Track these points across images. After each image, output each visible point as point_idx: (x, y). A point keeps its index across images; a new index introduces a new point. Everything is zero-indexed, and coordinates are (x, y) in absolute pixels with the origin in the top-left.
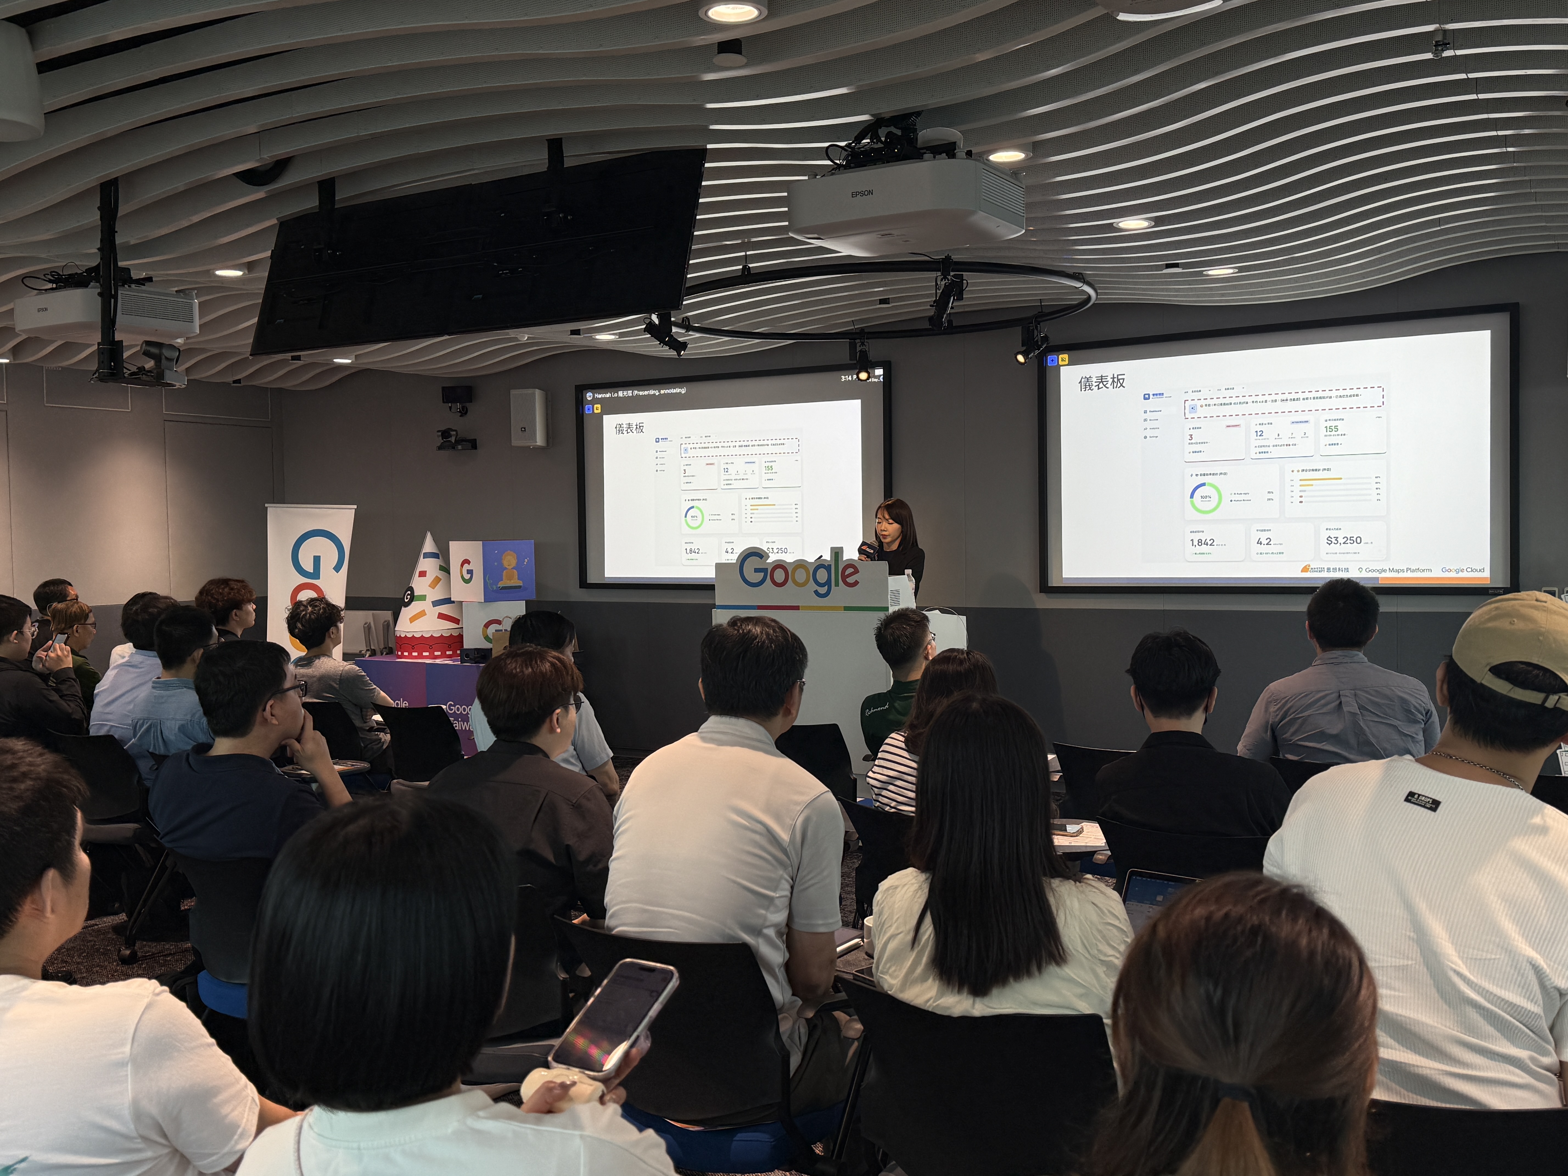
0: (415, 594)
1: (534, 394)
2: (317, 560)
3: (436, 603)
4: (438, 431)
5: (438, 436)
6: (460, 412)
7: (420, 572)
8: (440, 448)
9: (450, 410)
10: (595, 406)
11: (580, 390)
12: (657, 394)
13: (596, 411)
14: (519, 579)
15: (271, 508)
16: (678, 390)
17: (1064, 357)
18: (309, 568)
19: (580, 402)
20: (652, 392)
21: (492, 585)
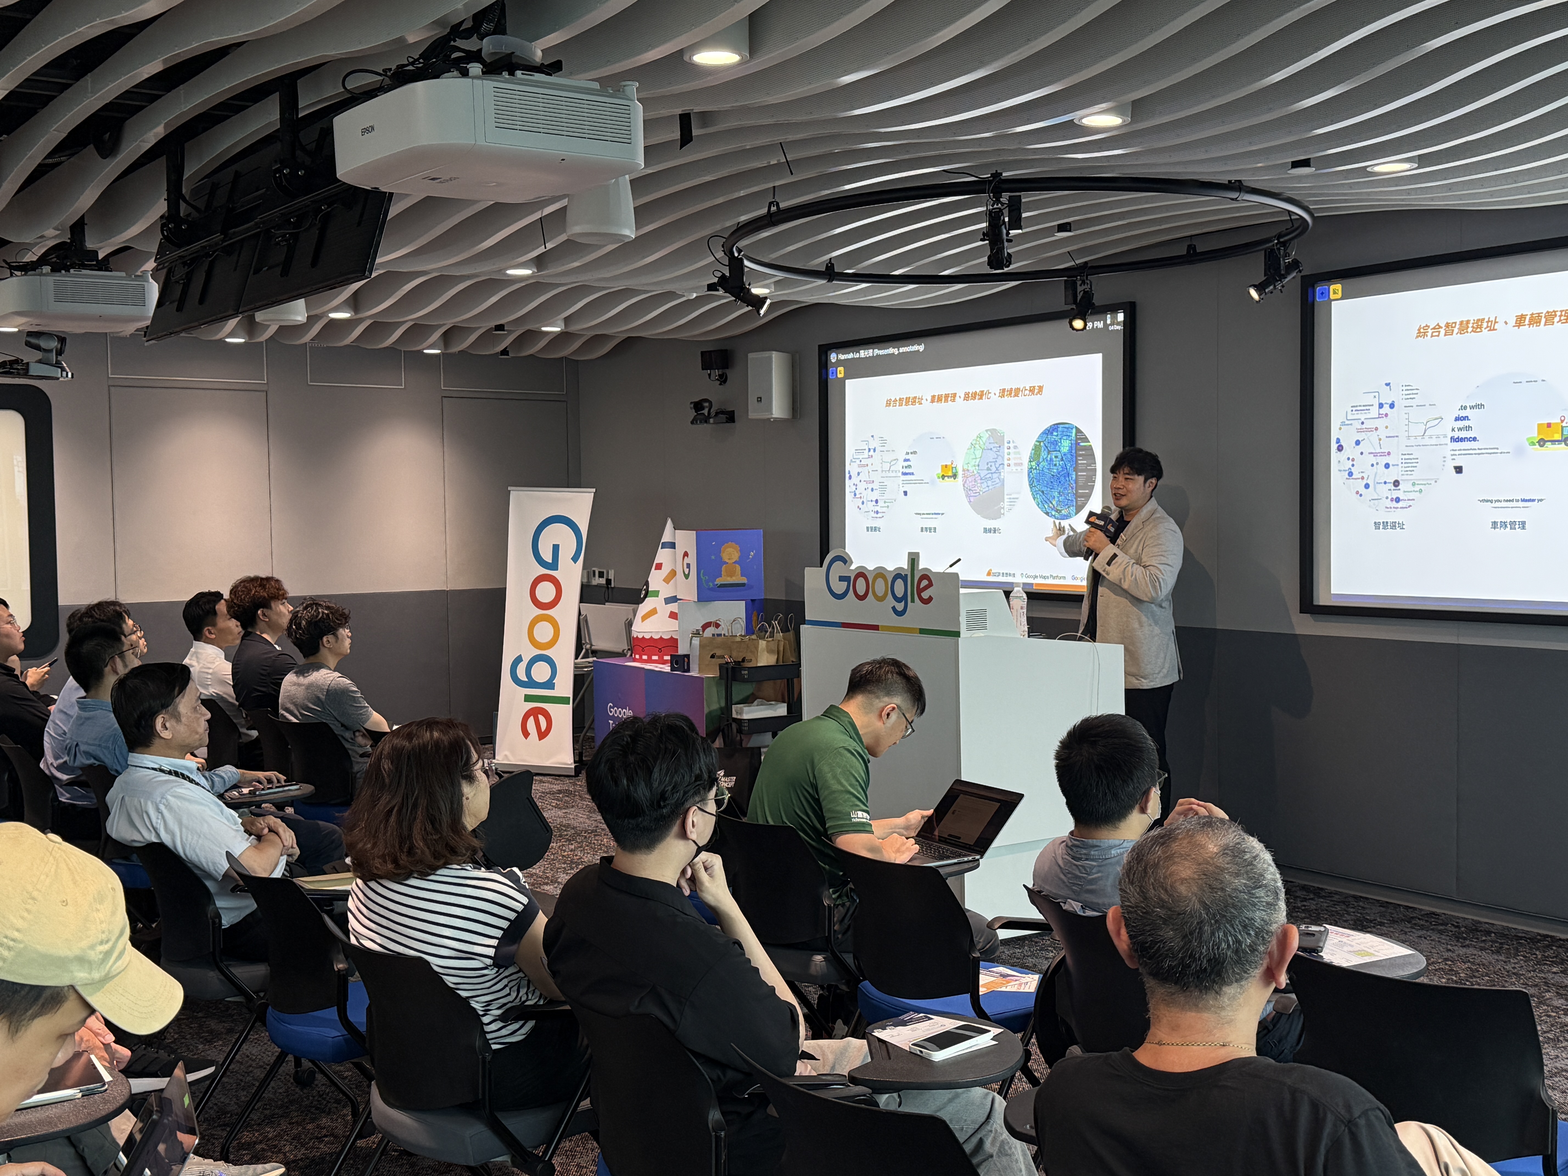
0: (650, 589)
1: (770, 358)
2: (556, 548)
3: (669, 600)
4: (691, 403)
5: (691, 408)
6: (717, 379)
7: (657, 564)
8: (692, 423)
9: (710, 378)
10: (839, 369)
11: (824, 350)
12: (896, 352)
13: (839, 376)
14: (742, 576)
15: (514, 492)
16: (915, 348)
17: (1336, 289)
18: (548, 557)
19: (824, 365)
20: (891, 351)
21: (707, 582)
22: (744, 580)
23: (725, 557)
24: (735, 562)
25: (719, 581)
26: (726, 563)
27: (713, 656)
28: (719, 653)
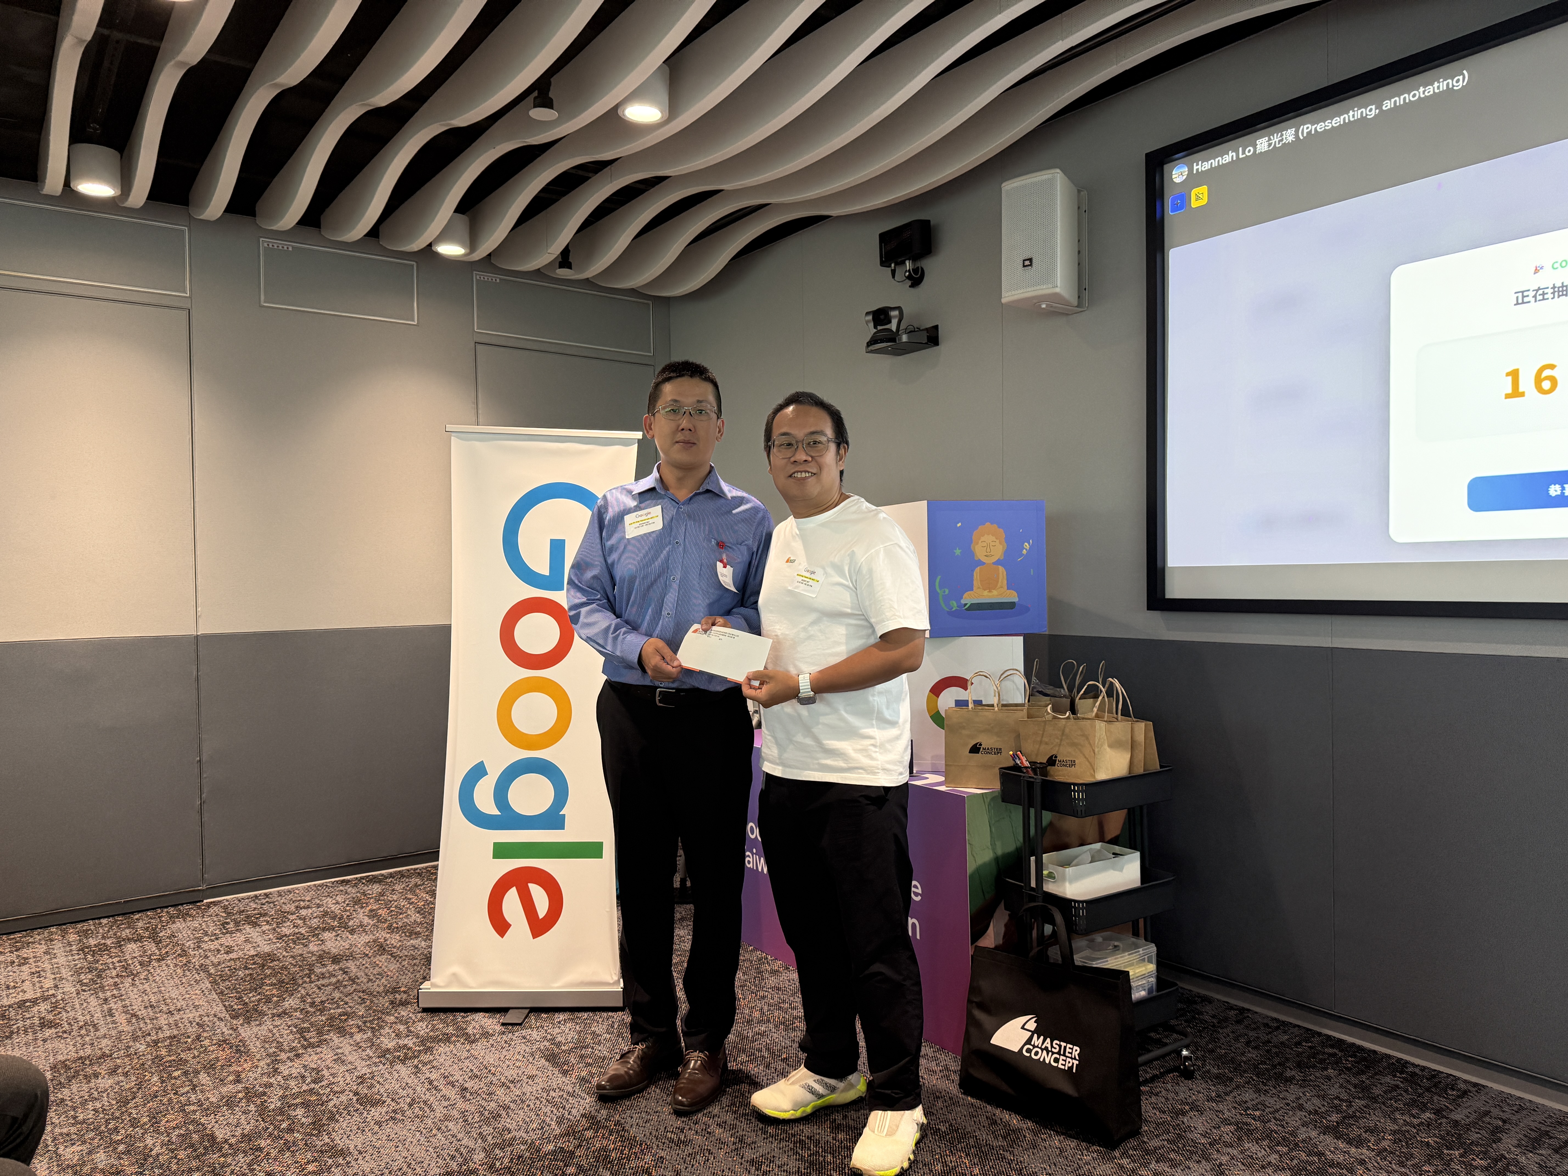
1: (1052, 181)
6: (909, 277)
8: (870, 344)
9: (893, 276)
10: (1195, 191)
11: (1156, 164)
12: (1374, 113)
13: (1194, 205)
14: (1009, 587)
16: (1438, 87)
19: (1155, 194)
20: (1355, 114)
21: (947, 599)
22: (1012, 596)
23: (979, 552)
24: (998, 563)
25: (969, 598)
26: (980, 563)
27: (975, 749)
28: (987, 741)
